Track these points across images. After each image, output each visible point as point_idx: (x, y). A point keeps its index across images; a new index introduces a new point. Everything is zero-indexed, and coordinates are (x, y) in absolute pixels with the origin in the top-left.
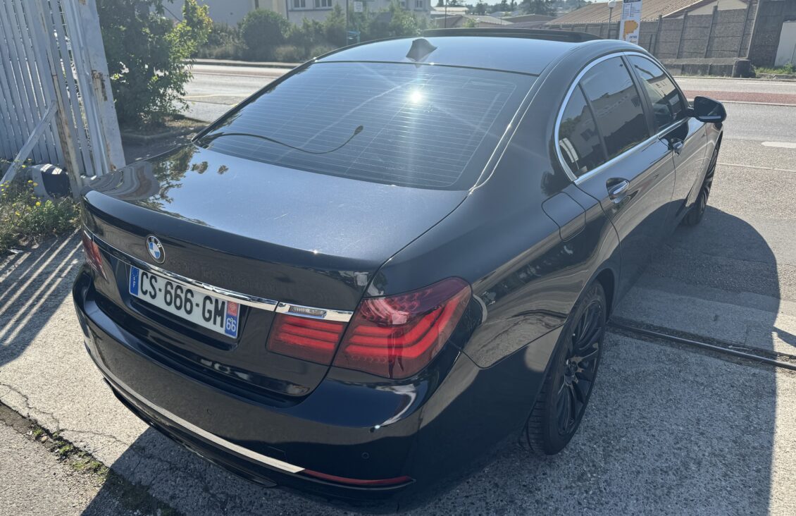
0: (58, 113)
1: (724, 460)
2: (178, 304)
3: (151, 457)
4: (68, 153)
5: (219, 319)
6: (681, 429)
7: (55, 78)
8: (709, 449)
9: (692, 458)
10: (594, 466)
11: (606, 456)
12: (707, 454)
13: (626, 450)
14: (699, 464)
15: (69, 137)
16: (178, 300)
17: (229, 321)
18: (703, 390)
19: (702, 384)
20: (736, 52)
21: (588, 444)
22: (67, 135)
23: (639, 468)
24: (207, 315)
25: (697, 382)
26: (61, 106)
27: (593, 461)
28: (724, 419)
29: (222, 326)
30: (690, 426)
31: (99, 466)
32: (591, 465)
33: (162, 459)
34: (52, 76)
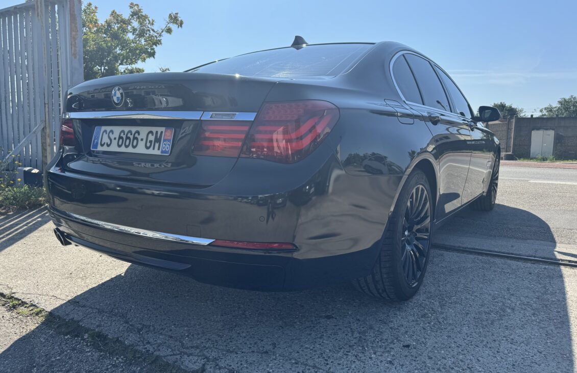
0: (44, 129)
1: (532, 307)
2: (127, 143)
3: (84, 306)
4: (46, 157)
5: (157, 145)
6: (497, 293)
7: (47, 106)
8: (519, 302)
9: (507, 307)
10: (433, 310)
11: (442, 306)
12: (518, 304)
13: (456, 303)
14: (513, 309)
15: (49, 145)
16: (128, 141)
17: (165, 144)
18: (509, 275)
19: (508, 273)
20: (504, 149)
21: (427, 300)
22: (48, 144)
23: (468, 312)
24: (148, 144)
25: (504, 272)
26: (47, 124)
27: (432, 308)
28: (527, 288)
29: (159, 149)
30: (503, 292)
31: (40, 311)
32: (431, 310)
33: (93, 307)
34: (45, 104)
